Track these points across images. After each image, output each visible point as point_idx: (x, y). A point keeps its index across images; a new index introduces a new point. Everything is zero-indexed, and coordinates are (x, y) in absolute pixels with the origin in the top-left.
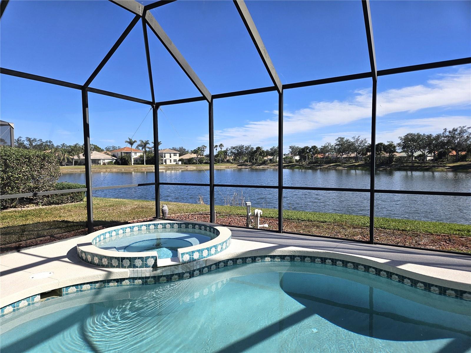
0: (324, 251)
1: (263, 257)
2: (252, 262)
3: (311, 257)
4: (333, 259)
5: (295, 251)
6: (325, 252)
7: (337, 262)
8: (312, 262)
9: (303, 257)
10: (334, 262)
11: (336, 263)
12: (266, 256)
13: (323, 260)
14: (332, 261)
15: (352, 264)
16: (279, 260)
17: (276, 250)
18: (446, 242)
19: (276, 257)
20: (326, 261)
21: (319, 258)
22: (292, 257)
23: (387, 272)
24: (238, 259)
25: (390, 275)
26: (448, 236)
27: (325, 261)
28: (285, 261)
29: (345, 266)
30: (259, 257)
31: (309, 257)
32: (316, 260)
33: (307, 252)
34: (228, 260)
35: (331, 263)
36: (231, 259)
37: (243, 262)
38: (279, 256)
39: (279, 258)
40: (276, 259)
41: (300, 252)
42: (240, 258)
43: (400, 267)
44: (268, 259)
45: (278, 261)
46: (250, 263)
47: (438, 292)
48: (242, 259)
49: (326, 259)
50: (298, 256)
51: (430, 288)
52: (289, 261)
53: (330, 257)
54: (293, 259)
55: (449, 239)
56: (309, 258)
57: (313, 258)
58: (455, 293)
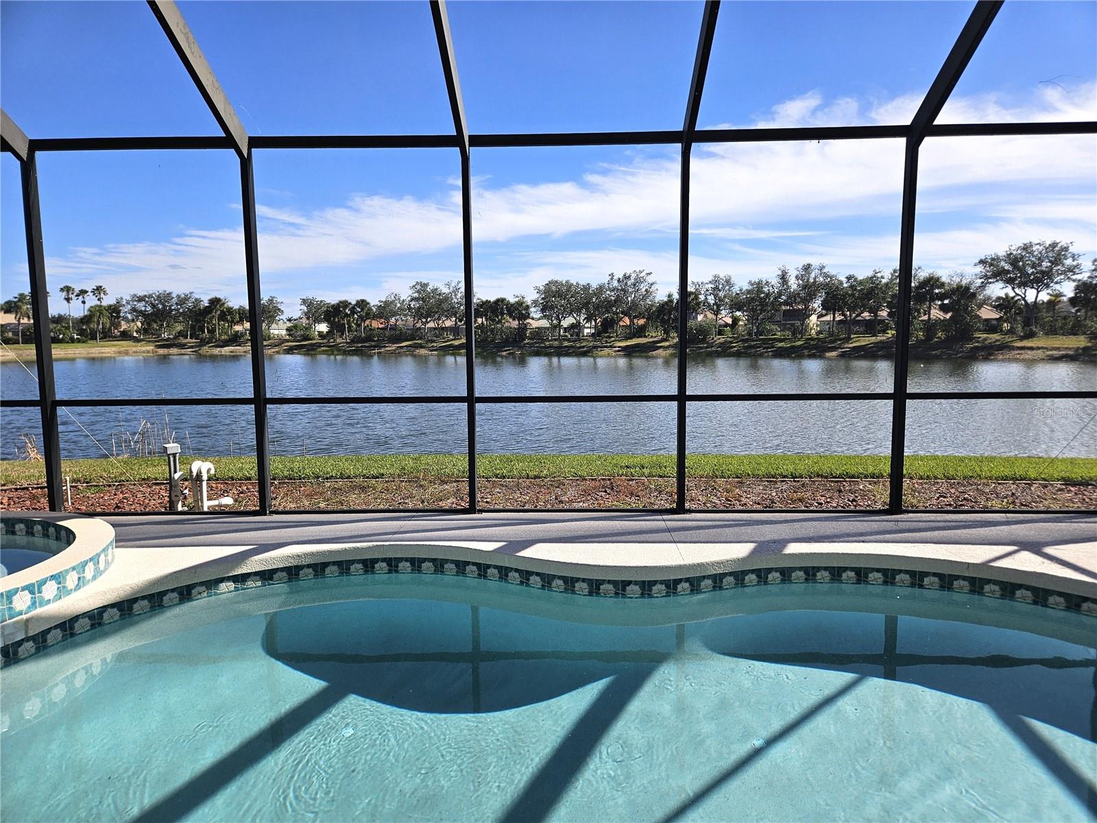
0: (370, 544)
1: (212, 584)
2: (180, 601)
3: (338, 564)
4: (390, 559)
5: (299, 556)
6: (374, 546)
7: (400, 565)
8: (343, 573)
9: (319, 567)
10: (393, 564)
11: (397, 566)
12: (222, 580)
13: (369, 565)
14: (389, 565)
15: (431, 564)
16: (259, 583)
17: (250, 559)
18: (605, 491)
19: (248, 577)
20: (376, 565)
21: (358, 561)
22: (293, 572)
23: (499, 568)
24: (135, 600)
25: (504, 572)
26: (609, 480)
27: (373, 567)
28: (273, 584)
29: (418, 570)
30: (202, 584)
31: (334, 563)
32: (352, 568)
33: (330, 552)
34: (104, 608)
35: (387, 568)
36: (112, 606)
37: (154, 606)
38: (256, 574)
39: (258, 577)
40: (250, 583)
41: (312, 554)
42: (144, 598)
43: (522, 554)
44: (224, 587)
45: (256, 587)
46: (176, 605)
47: (587, 590)
48: (150, 597)
49: (375, 561)
50: (309, 566)
51: (574, 587)
52: (285, 583)
53: (384, 557)
54: (296, 575)
55: (610, 486)
56: (336, 567)
57: (343, 565)
58: (614, 587)
